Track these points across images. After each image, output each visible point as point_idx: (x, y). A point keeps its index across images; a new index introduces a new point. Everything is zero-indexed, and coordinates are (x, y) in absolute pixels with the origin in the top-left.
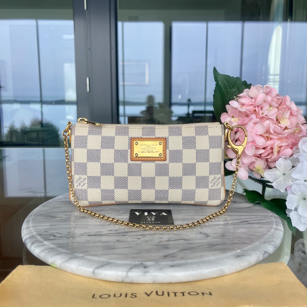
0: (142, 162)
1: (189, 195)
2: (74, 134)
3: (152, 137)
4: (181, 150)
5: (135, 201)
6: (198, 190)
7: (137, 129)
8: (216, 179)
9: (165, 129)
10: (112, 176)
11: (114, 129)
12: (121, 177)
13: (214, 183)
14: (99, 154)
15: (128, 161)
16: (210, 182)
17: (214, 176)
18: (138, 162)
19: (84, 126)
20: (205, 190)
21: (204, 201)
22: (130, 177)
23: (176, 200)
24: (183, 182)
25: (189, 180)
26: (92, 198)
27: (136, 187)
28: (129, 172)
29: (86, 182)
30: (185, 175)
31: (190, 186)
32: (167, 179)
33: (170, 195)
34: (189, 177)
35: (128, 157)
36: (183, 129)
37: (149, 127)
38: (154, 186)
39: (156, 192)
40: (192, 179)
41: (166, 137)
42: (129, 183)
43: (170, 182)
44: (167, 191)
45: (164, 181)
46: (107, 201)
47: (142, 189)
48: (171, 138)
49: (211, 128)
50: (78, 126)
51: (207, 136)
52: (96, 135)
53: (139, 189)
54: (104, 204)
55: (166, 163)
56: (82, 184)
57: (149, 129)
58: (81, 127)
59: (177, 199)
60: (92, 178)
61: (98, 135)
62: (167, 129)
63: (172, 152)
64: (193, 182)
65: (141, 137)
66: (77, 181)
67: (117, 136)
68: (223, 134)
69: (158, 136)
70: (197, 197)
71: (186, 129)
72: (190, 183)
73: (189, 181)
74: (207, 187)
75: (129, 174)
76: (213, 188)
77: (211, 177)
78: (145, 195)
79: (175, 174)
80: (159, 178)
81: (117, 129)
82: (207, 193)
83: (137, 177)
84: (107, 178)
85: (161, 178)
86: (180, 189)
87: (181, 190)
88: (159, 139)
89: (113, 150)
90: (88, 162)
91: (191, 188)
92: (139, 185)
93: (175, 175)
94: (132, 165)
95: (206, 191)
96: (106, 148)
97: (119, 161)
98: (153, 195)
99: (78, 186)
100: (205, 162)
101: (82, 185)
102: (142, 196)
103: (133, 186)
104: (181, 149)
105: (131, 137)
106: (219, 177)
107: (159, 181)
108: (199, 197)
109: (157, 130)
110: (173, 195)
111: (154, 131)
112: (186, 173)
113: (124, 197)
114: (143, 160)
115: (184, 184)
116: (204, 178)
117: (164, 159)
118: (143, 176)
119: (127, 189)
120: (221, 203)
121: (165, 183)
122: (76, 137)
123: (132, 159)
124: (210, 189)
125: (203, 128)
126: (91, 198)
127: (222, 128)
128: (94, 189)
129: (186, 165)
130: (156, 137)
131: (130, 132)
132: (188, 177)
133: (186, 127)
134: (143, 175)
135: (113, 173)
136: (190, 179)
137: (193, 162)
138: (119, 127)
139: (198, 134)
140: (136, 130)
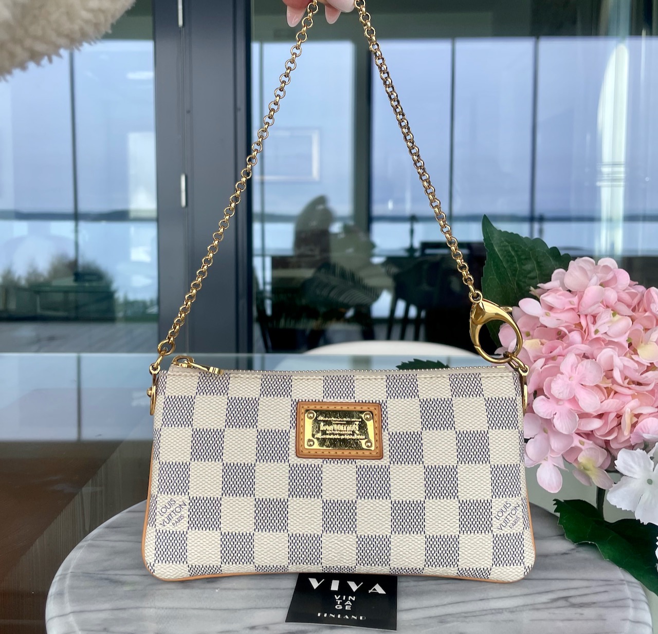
0: (325, 462)
1: (442, 549)
2: (163, 393)
3: (347, 401)
4: (419, 433)
5: (306, 566)
6: (466, 538)
7: (312, 382)
8: (511, 507)
9: (376, 382)
10: (249, 498)
11: (258, 380)
12: (272, 499)
13: (506, 519)
14: (220, 439)
15: (290, 458)
16: (494, 515)
17: (505, 500)
18: (313, 462)
19: (188, 374)
20: (484, 538)
21: (483, 567)
22: (295, 499)
23: (409, 563)
24: (428, 514)
25: (443, 509)
26: (199, 555)
27: (310, 528)
28: (293, 487)
29: (185, 512)
30: (431, 498)
31: (446, 525)
32: (387, 507)
33: (395, 549)
34: (442, 501)
35: (290, 447)
36: (420, 381)
37: (339, 376)
38: (354, 526)
39: (359, 542)
40: (448, 508)
41: (381, 401)
42: (292, 516)
43: (393, 514)
44: (386, 540)
45: (378, 513)
46: (234, 565)
47: (325, 533)
48: (391, 404)
49: (489, 379)
50: (175, 373)
51: (481, 399)
52: (215, 396)
53: (315, 532)
54: (225, 573)
55: (382, 463)
56: (175, 518)
57: (339, 382)
58: (180, 375)
59: (413, 560)
60: (200, 502)
61: (219, 394)
62: (382, 382)
63: (396, 437)
64: (451, 514)
65: (321, 401)
66: (164, 510)
67: (265, 397)
68: (518, 395)
69: (361, 399)
70: (463, 555)
71: (428, 382)
72: (446, 518)
73: (443, 512)
74: (488, 528)
75: (293, 493)
76: (503, 532)
77: (497, 502)
78: (330, 549)
79: (407, 494)
80: (366, 505)
81: (263, 380)
82: (489, 545)
83: (313, 499)
84: (237, 502)
85: (372, 505)
86: (419, 534)
87: (422, 537)
88: (363, 405)
89: (255, 430)
90: (193, 460)
91: (449, 531)
92: (315, 520)
93: (407, 498)
94: (300, 469)
95: (487, 540)
96: (238, 426)
97: (267, 458)
98: (351, 551)
99: (165, 524)
100: (481, 463)
101: (174, 522)
102: (325, 552)
103: (300, 524)
104: (419, 429)
105: (297, 400)
106: (516, 503)
107: (366, 512)
108: (469, 555)
109: (358, 384)
110: (401, 549)
111: (352, 387)
112: (434, 491)
113: (277, 554)
114: (326, 457)
115: (431, 520)
116: (481, 504)
117: (377, 455)
118: (328, 499)
119: (286, 531)
120: (526, 573)
121: (381, 518)
122: (168, 400)
123: (301, 453)
124: (495, 534)
125: (468, 379)
126: (196, 556)
127: (515, 379)
128: (205, 532)
129: (432, 470)
130: (357, 401)
131: (295, 388)
132: (439, 503)
133: (428, 376)
134: (328, 495)
135: (252, 489)
136: (445, 507)
137: (450, 462)
138: (269, 377)
139: (459, 393)
140: (309, 383)
